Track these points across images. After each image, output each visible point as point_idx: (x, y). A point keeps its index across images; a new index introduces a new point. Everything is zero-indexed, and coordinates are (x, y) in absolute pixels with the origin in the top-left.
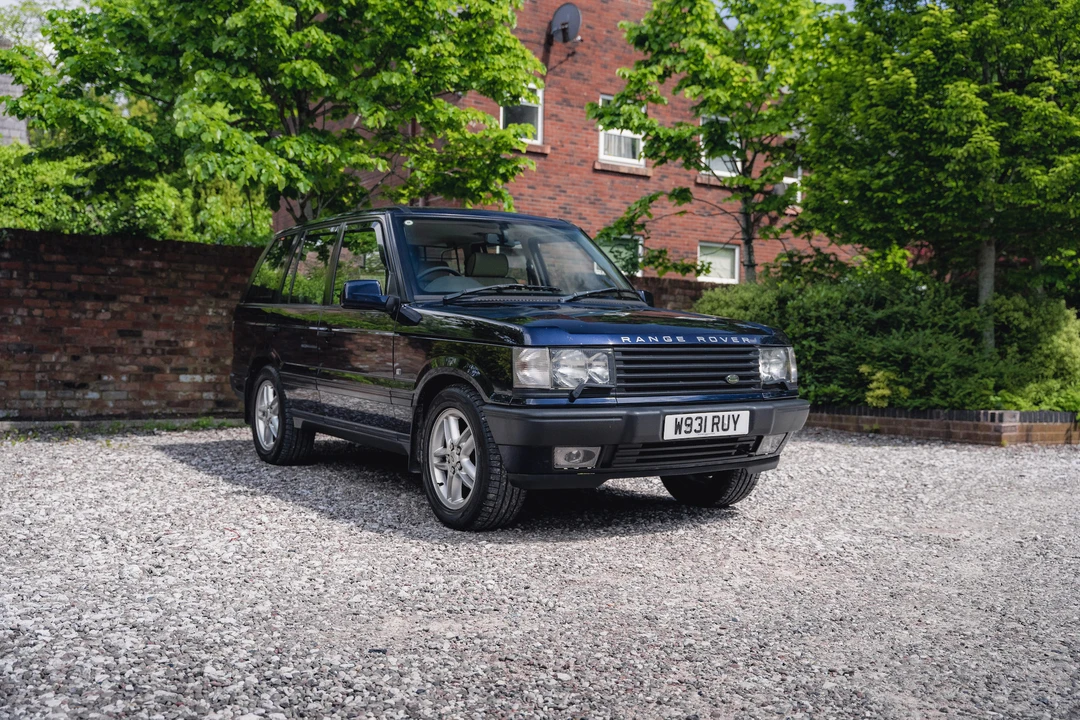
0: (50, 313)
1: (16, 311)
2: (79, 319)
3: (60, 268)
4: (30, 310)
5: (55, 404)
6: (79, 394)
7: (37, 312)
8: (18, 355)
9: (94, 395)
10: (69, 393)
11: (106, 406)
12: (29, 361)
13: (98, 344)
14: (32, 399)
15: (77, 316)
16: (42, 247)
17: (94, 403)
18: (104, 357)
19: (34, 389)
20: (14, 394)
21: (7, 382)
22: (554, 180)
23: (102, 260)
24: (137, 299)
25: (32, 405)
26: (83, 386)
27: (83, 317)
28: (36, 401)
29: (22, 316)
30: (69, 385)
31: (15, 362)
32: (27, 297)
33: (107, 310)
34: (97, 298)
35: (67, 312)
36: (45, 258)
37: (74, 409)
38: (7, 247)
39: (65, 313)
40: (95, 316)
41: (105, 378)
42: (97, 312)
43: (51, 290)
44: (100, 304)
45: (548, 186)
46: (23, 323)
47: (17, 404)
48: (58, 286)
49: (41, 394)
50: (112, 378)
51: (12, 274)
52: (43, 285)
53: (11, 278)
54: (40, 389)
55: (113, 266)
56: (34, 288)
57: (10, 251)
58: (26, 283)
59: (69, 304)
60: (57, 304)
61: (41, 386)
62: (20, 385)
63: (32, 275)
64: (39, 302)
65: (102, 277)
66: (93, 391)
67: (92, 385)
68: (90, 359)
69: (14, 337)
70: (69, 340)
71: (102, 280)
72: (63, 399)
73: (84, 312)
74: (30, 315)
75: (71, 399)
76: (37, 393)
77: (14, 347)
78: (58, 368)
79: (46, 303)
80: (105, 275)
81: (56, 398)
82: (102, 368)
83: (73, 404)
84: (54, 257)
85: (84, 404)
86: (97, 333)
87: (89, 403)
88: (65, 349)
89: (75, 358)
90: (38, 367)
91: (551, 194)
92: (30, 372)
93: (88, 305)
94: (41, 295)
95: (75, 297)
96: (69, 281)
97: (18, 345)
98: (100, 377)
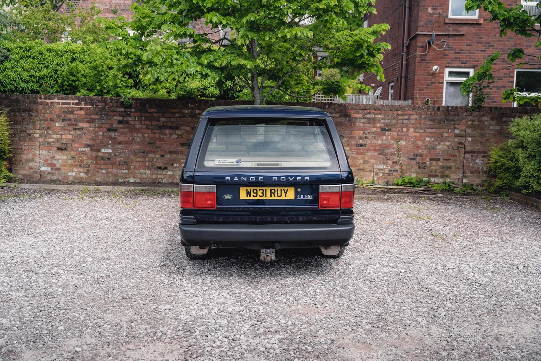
0: (151, 136)
1: (137, 135)
2: (163, 138)
3: (155, 115)
4: (143, 134)
5: (154, 177)
6: (164, 172)
7: (146, 135)
8: (139, 155)
9: (170, 173)
10: (160, 172)
11: (176, 178)
12: (143, 157)
13: (172, 150)
14: (145, 174)
15: (163, 137)
16: (148, 106)
17: (171, 177)
18: (174, 156)
19: (145, 170)
20: (137, 172)
21: (135, 166)
22: (485, 39)
23: (173, 111)
24: (188, 128)
25: (144, 176)
26: (165, 169)
27: (165, 137)
28: (146, 175)
29: (140, 137)
30: (160, 168)
31: (138, 158)
32: (141, 128)
33: (175, 134)
34: (171, 128)
35: (158, 135)
36: (149, 110)
37: (162, 179)
38: (133, 106)
39: (157, 136)
40: (170, 136)
41: (175, 165)
42: (171, 135)
43: (152, 125)
44: (172, 131)
45: (482, 43)
46: (141, 140)
47: (139, 176)
48: (154, 123)
49: (148, 172)
50: (178, 165)
51: (135, 119)
52: (148, 123)
53: (135, 120)
54: (148, 170)
55: (178, 113)
56: (144, 124)
57: (134, 108)
58: (141, 122)
59: (159, 131)
60: (154, 131)
61: (148, 168)
62: (140, 168)
63: (143, 118)
64: (147, 131)
65: (173, 119)
66: (170, 171)
67: (170, 168)
68: (168, 156)
69: (137, 146)
70: (159, 148)
71: (173, 120)
72: (158, 174)
73: (166, 135)
74: (143, 136)
75: (161, 175)
76: (147, 171)
77: (137, 151)
78: (155, 160)
79: (150, 131)
80: (174, 117)
81: (155, 174)
82: (173, 160)
83: (162, 177)
84: (152, 110)
85: (166, 177)
86: (171, 145)
87: (168, 176)
88: (158, 152)
89: (162, 156)
90: (147, 160)
91: (483, 48)
92: (144, 162)
93: (167, 132)
94: (147, 128)
95: (162, 128)
96: (159, 121)
97: (139, 150)
98: (173, 165)
